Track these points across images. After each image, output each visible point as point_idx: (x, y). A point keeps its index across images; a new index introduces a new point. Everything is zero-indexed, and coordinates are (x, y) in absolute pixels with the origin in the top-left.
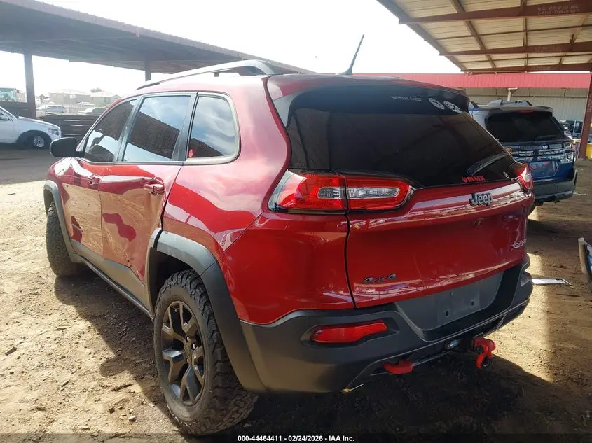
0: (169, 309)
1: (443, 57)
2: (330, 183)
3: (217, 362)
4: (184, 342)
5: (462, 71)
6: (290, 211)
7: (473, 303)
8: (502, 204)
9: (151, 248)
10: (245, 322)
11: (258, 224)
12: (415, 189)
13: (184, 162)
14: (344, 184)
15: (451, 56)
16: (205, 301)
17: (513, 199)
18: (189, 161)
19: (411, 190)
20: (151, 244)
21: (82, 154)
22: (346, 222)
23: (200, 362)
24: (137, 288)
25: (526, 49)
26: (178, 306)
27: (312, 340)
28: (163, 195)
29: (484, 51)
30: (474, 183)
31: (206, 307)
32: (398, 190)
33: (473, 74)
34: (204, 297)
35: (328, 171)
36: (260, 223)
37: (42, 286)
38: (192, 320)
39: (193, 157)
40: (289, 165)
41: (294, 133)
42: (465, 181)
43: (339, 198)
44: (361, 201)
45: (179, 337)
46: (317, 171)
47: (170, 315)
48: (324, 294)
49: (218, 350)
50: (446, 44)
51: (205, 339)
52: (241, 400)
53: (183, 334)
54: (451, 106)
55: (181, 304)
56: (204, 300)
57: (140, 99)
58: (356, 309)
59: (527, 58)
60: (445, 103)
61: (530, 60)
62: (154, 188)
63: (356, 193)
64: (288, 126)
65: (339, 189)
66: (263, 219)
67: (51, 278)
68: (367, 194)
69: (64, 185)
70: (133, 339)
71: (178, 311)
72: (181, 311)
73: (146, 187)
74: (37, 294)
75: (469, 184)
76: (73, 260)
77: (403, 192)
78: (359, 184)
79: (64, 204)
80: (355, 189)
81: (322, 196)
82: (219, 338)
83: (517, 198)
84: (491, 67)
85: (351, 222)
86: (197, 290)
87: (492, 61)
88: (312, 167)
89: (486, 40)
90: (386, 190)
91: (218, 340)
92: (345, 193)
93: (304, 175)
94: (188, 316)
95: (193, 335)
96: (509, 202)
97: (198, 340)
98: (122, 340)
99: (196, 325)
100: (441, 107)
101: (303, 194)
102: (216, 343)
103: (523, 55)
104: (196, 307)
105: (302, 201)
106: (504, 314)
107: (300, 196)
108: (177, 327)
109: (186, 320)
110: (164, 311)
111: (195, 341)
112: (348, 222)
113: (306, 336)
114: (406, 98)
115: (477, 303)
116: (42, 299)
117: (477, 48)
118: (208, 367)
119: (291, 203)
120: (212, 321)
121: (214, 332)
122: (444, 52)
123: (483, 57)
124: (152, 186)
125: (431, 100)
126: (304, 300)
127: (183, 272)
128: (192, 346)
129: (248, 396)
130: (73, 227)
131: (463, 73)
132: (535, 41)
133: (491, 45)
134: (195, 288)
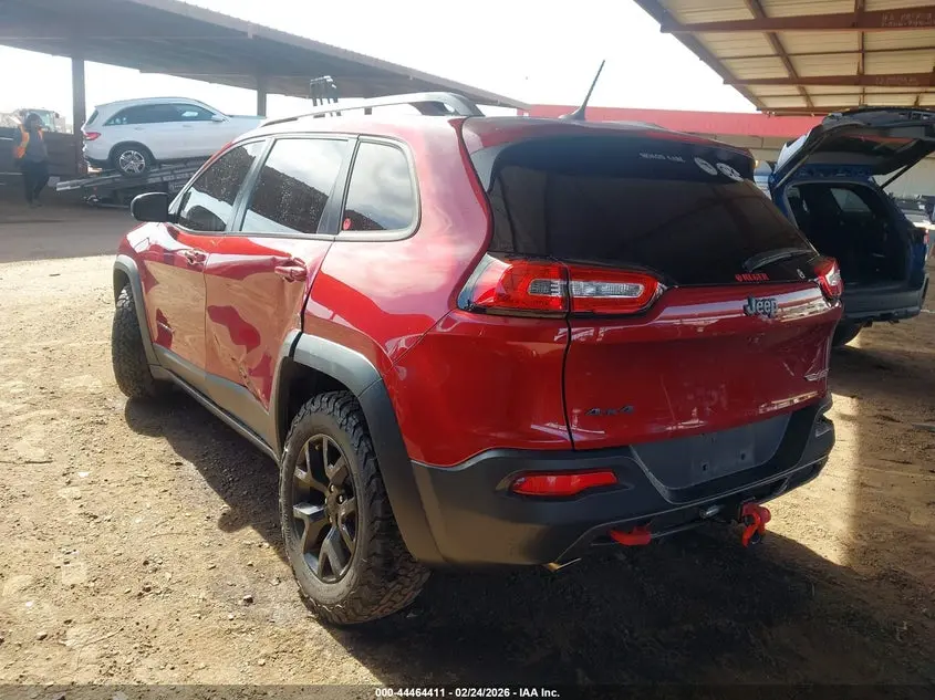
0: (306, 445)
1: (729, 86)
2: (546, 274)
3: (377, 518)
4: (327, 494)
5: (758, 110)
6: (488, 311)
7: (743, 457)
8: (795, 316)
9: (285, 358)
10: (418, 463)
11: (439, 329)
12: (666, 288)
13: (337, 237)
14: (566, 276)
15: (743, 85)
16: (361, 434)
17: (814, 309)
18: (343, 234)
19: (659, 288)
20: (285, 352)
21: (176, 218)
22: (567, 330)
23: (351, 521)
24: (258, 416)
25: (862, 79)
26: (320, 442)
27: (511, 491)
28: (305, 284)
29: (794, 79)
30: (753, 283)
31: (363, 444)
32: (641, 287)
33: (777, 115)
34: (360, 429)
35: (545, 257)
36: (443, 327)
37: (108, 412)
38: (340, 461)
39: (350, 229)
40: (489, 247)
41: (497, 201)
42: (738, 278)
43: (559, 295)
44: (589, 301)
45: (320, 486)
46: (529, 256)
47: (307, 453)
48: (533, 427)
49: (378, 503)
50: (734, 66)
51: (359, 487)
52: (406, 576)
53: (326, 481)
54: (727, 170)
55: (326, 438)
56: (360, 431)
57: (268, 141)
58: (574, 451)
59: (864, 94)
60: (719, 165)
61: (867, 97)
62: (291, 272)
63: (583, 289)
64: (490, 190)
65: (558, 283)
66: (448, 322)
67: (121, 402)
68: (598, 292)
69: (147, 262)
70: (245, 493)
71: (321, 449)
72: (325, 449)
73: (280, 270)
74: (102, 423)
75: (745, 284)
76: (156, 376)
77: (650, 290)
78: (587, 277)
79: (147, 292)
80: (582, 284)
81: (534, 291)
82: (381, 484)
83: (818, 309)
84: (805, 105)
85: (573, 330)
86: (350, 419)
87: (807, 96)
88: (521, 250)
89: (798, 62)
90: (624, 287)
91: (378, 489)
92: (566, 288)
93: (510, 261)
94: (334, 455)
95: (341, 482)
96: (806, 313)
97: (348, 490)
98: (228, 493)
99: (346, 468)
100: (713, 172)
101: (506, 288)
102: (375, 493)
103: (857, 89)
104: (347, 443)
105: (507, 297)
106: (787, 474)
107: (503, 291)
108: (318, 471)
109: (332, 461)
110: (297, 448)
111: (343, 491)
112: (570, 330)
113: (503, 484)
114: (660, 157)
115: (749, 457)
116: (110, 430)
117: (784, 74)
118: (362, 526)
119: (491, 300)
120: (370, 461)
121: (372, 478)
122: (730, 78)
123: (793, 90)
124: (289, 268)
125: (698, 161)
126: (501, 435)
127: (330, 394)
128: (338, 497)
129: (417, 570)
130: (158, 326)
131: (760, 112)
132: (876, 67)
133: (806, 71)
134: (348, 416)
